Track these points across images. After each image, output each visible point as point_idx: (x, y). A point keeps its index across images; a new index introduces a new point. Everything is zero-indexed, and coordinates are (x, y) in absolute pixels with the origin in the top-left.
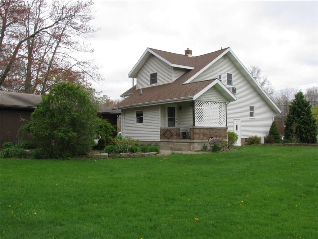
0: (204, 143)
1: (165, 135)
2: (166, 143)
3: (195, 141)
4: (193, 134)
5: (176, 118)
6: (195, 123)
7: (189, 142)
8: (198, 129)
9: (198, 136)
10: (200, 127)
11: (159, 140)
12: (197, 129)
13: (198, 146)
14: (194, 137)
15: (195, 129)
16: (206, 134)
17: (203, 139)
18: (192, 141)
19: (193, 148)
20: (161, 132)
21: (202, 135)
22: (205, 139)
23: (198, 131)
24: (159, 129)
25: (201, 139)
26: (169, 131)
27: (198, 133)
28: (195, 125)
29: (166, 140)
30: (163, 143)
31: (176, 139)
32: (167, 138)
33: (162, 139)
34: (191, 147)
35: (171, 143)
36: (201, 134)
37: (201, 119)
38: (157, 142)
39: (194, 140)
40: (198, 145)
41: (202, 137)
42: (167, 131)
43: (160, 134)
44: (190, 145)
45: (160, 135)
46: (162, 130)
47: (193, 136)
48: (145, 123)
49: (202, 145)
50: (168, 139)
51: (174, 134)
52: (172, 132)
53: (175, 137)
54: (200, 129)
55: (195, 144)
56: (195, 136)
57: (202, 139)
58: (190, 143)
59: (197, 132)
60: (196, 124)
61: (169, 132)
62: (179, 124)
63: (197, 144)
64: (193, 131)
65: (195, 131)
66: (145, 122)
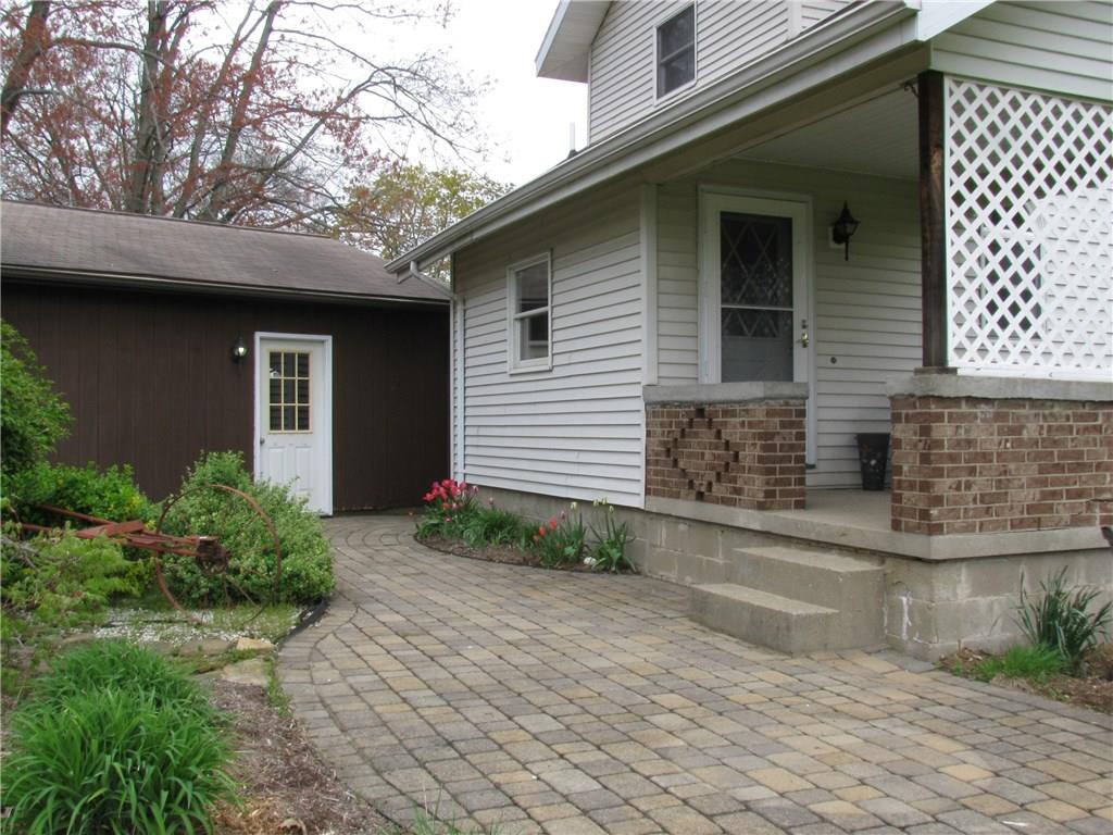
0: (1049, 568)
1: (675, 462)
2: (682, 527)
3: (941, 545)
4: (925, 459)
5: (801, 309)
6: (955, 336)
7: (880, 556)
8: (983, 408)
9: (982, 483)
10: (1008, 381)
11: (638, 502)
12: (973, 401)
13: (982, 601)
14: (938, 501)
15: (957, 400)
16: (1081, 467)
17: (1038, 524)
18: (912, 544)
19: (926, 622)
20: (648, 434)
21: (1027, 471)
22: (1066, 516)
23: (984, 434)
24: (640, 405)
25: (1017, 525)
26: (710, 424)
27: (985, 457)
28: (953, 360)
29: (686, 507)
30: (662, 531)
31: (761, 506)
32: (691, 484)
33: (657, 493)
34: (896, 610)
35: (720, 539)
36: (1019, 458)
37: (1025, 325)
38: (624, 517)
39: (936, 529)
40: (979, 589)
41: (1030, 495)
42: (691, 423)
43: (640, 447)
44: (887, 586)
45: (640, 461)
46: (658, 410)
47: (925, 487)
48: (558, 360)
49: (1030, 588)
50: (700, 496)
51: (750, 455)
52: (733, 431)
53: (755, 485)
54: (1010, 404)
55: (940, 573)
56: (943, 486)
57: (1035, 517)
58: (889, 566)
59: (970, 443)
60: (960, 350)
61: (707, 436)
62: (827, 361)
63: (964, 574)
64: (925, 431)
65: (944, 431)
66: (558, 348)
